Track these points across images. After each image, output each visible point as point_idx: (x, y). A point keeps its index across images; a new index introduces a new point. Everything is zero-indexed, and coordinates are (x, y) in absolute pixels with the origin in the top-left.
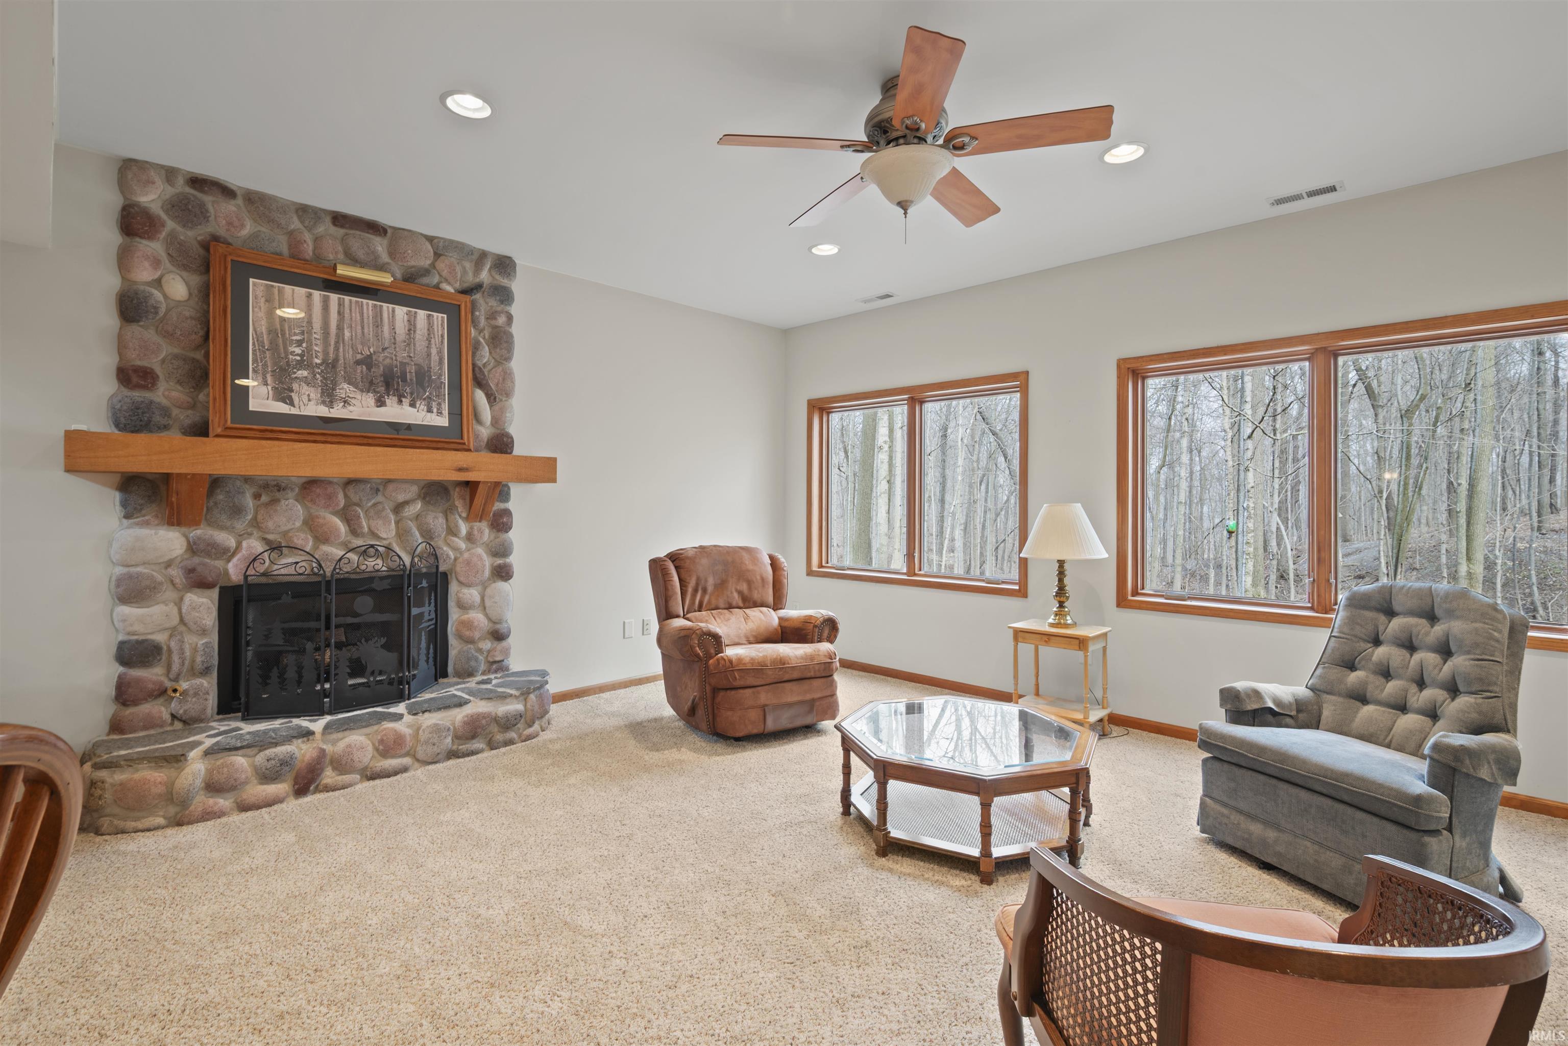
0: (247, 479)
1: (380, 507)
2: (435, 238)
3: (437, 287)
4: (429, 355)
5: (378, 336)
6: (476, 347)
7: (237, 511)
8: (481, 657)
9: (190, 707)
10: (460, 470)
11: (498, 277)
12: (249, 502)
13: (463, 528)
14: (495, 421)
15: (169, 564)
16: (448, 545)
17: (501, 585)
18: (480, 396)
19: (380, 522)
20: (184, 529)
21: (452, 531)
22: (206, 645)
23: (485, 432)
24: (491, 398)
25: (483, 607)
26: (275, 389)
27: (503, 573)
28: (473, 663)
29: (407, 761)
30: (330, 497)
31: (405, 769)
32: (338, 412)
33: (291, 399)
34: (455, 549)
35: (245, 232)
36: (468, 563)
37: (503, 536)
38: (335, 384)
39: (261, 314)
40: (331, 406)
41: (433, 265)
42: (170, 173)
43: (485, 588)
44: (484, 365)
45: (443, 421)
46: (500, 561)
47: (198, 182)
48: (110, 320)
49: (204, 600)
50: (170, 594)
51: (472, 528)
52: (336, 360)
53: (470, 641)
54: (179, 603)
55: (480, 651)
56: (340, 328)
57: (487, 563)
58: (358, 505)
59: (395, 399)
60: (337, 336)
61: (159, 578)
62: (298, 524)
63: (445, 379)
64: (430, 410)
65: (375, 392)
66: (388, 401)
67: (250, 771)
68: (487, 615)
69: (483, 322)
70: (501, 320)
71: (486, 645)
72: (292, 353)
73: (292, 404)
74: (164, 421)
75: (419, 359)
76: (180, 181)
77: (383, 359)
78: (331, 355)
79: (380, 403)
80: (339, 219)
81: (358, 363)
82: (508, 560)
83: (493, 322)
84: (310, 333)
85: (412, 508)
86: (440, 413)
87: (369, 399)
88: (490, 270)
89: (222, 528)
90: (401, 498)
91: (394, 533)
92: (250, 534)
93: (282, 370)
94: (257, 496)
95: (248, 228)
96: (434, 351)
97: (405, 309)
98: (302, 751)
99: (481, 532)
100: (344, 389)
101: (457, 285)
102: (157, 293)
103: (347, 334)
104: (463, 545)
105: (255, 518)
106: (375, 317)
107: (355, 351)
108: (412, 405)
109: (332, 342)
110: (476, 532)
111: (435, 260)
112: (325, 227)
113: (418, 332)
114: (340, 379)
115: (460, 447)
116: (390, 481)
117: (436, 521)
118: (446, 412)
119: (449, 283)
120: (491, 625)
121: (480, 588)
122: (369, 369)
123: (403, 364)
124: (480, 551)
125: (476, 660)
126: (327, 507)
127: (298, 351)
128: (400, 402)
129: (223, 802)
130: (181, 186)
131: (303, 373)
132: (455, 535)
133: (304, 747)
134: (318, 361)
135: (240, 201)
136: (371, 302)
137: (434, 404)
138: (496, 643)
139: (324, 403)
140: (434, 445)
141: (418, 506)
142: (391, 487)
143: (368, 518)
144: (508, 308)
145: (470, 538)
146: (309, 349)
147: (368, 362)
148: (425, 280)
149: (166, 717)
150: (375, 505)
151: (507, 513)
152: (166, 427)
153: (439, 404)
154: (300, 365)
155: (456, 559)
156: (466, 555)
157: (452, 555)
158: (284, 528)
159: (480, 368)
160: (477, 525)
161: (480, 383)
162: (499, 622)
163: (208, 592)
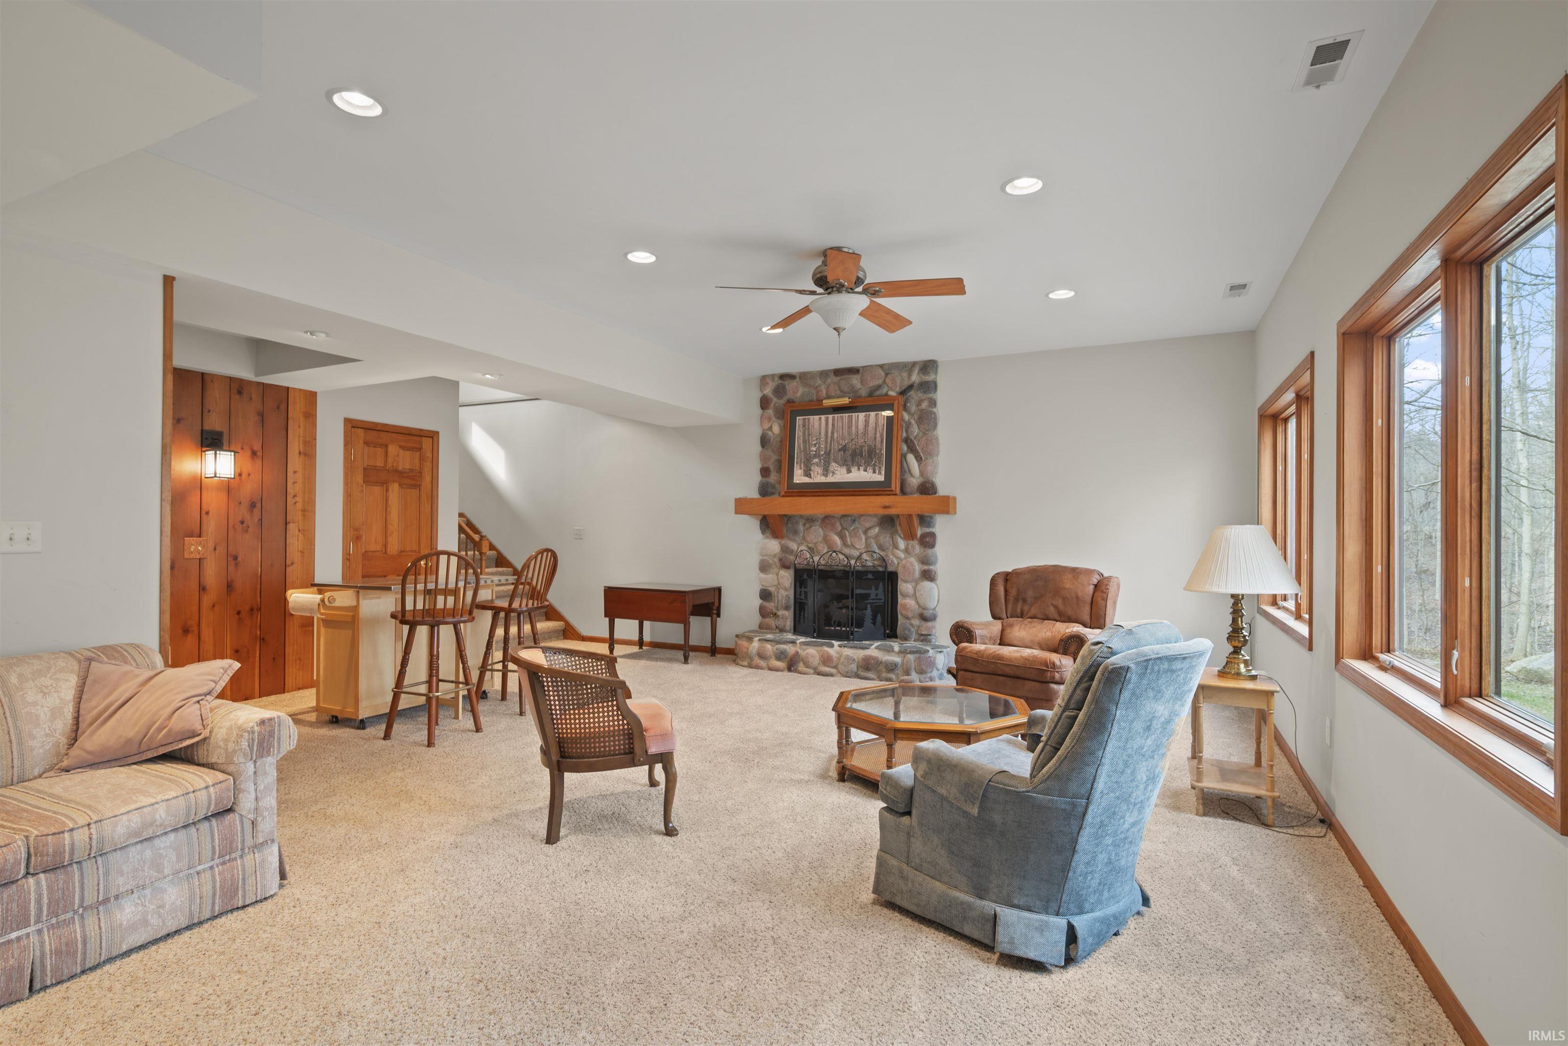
0: (801, 516)
1: (856, 530)
2: (884, 365)
3: (886, 395)
4: (875, 438)
5: (849, 433)
6: (909, 425)
7: (796, 532)
8: (912, 629)
9: (780, 623)
10: (885, 507)
11: (922, 376)
12: (801, 528)
13: (902, 544)
14: (922, 473)
15: (775, 556)
16: (893, 555)
17: (927, 584)
18: (911, 458)
19: (856, 539)
20: (780, 540)
21: (896, 546)
22: (787, 596)
23: (914, 481)
24: (919, 459)
25: (914, 596)
26: (804, 470)
27: (928, 576)
28: (907, 632)
29: (834, 671)
30: (833, 525)
31: (832, 675)
32: (830, 479)
33: (810, 474)
34: (897, 558)
35: (799, 394)
36: (904, 567)
37: (930, 551)
38: (829, 464)
39: (801, 434)
40: (826, 475)
41: (884, 382)
42: (773, 376)
43: (917, 584)
44: (915, 438)
45: (880, 478)
46: (926, 567)
47: (783, 377)
48: (759, 448)
49: (786, 574)
50: (776, 570)
51: (908, 544)
52: (830, 450)
53: (907, 618)
54: (777, 575)
55: (912, 625)
56: (833, 433)
57: (917, 568)
58: (846, 529)
59: (856, 468)
60: (831, 437)
61: (771, 562)
62: (820, 539)
63: (884, 452)
64: (874, 472)
65: (847, 465)
66: (853, 470)
67: (772, 653)
68: (918, 603)
69: (913, 409)
70: (924, 405)
71: (916, 622)
72: (812, 451)
73: (811, 477)
74: (772, 491)
75: (870, 442)
76: (776, 379)
77: (851, 446)
78: (828, 449)
79: (849, 471)
80: (838, 372)
81: (840, 450)
82: (931, 567)
83: (920, 407)
84: (820, 439)
85: (872, 531)
86: (880, 473)
87: (844, 470)
88: (918, 374)
89: (792, 540)
90: (867, 525)
91: (864, 546)
92: (802, 544)
93: (808, 460)
94: (804, 525)
95: (801, 391)
96: (878, 436)
97: (864, 414)
98: (790, 649)
99: (913, 547)
100: (834, 466)
101: (898, 389)
102: (770, 433)
103: (835, 435)
104: (902, 555)
105: (803, 536)
106: (848, 422)
107: (839, 444)
108: (865, 470)
109: (829, 440)
110: (910, 547)
111: (886, 377)
112: (832, 379)
113: (870, 426)
114: (831, 461)
115: (891, 493)
116: (862, 515)
117: (886, 539)
118: (883, 472)
119: (893, 390)
120: (920, 609)
121: (914, 584)
122: (844, 453)
123: (861, 447)
124: (912, 559)
125: (909, 630)
126: (832, 530)
127: (814, 449)
128: (859, 469)
129: (762, 663)
130: (777, 381)
131: (816, 460)
132: (897, 549)
133: (792, 648)
134: (822, 453)
135: (798, 379)
136: (847, 415)
137: (877, 468)
138: (923, 622)
139: (824, 475)
140: (875, 493)
141: (877, 530)
142: (862, 519)
143: (851, 536)
144: (931, 395)
145: (907, 551)
146: (819, 447)
147: (844, 449)
148: (878, 393)
149: (774, 626)
150: (854, 529)
151: (933, 535)
152: (773, 494)
153: (880, 468)
154: (815, 456)
155: (898, 564)
156: (904, 562)
157: (896, 561)
158: (815, 541)
159: (911, 440)
160: (911, 542)
161: (912, 449)
162: (925, 609)
163: (788, 571)
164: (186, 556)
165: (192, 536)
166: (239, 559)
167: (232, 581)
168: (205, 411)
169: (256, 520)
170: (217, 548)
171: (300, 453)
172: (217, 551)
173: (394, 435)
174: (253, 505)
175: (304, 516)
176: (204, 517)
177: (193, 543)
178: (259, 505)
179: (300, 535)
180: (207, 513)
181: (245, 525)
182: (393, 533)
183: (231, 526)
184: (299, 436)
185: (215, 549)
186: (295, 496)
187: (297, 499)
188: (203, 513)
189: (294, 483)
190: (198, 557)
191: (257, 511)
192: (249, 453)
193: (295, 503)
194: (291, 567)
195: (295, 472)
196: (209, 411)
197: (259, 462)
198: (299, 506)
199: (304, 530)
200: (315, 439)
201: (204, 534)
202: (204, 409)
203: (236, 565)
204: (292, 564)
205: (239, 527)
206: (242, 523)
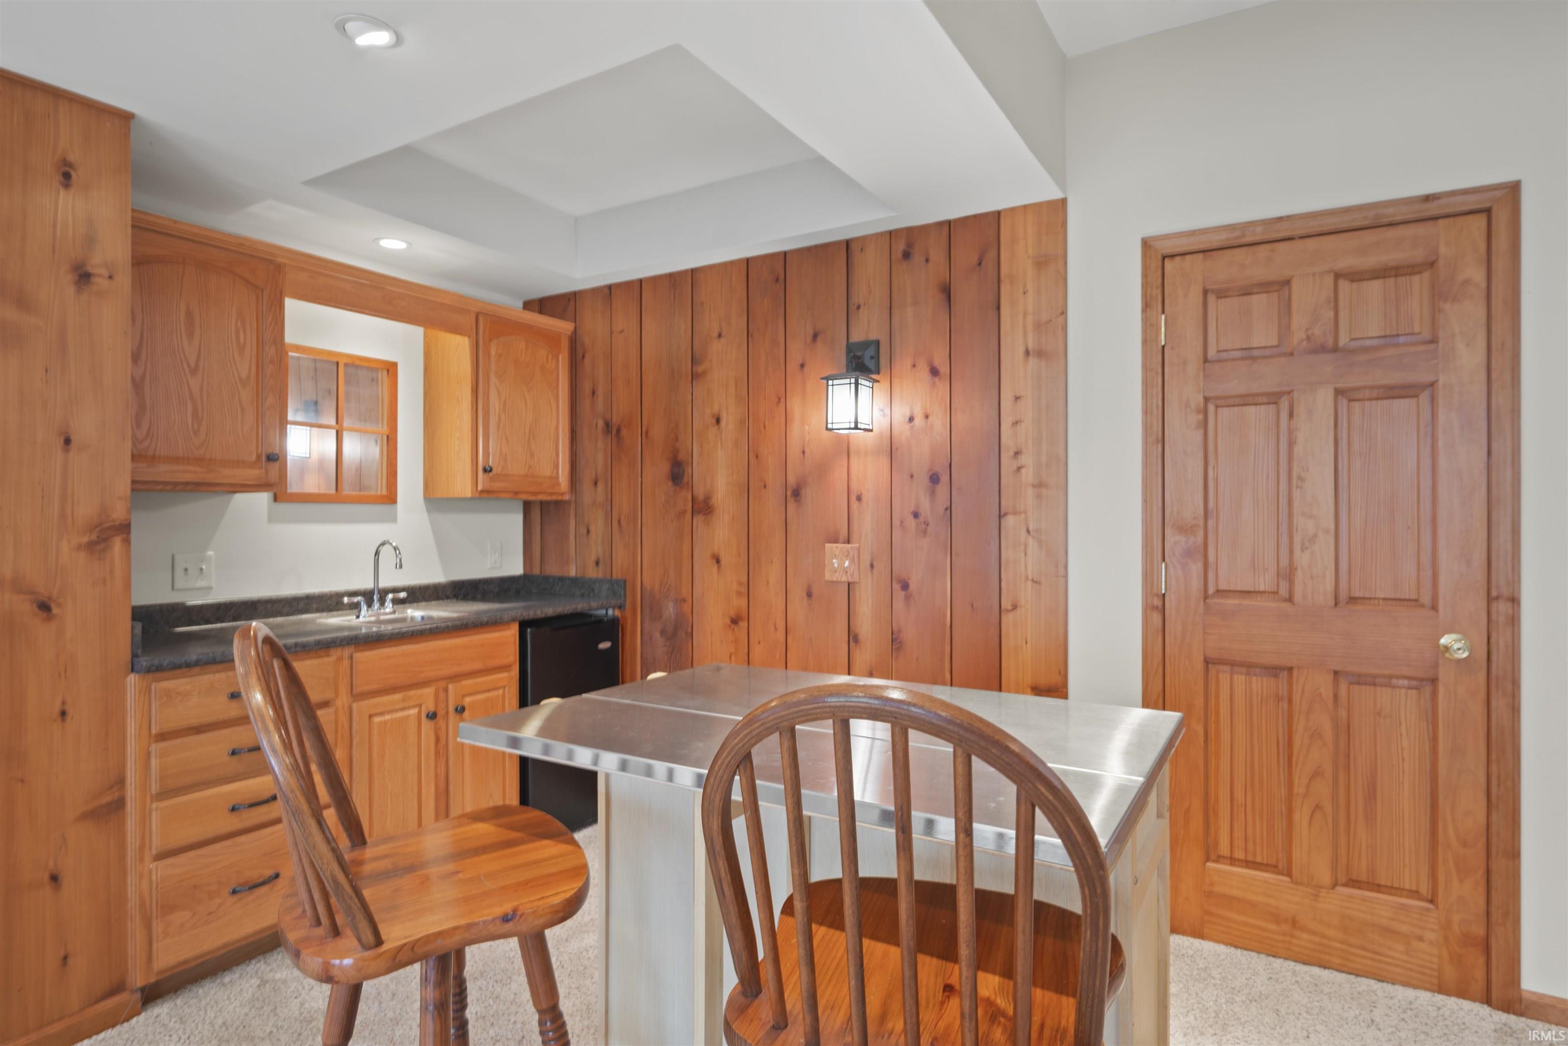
164: (828, 576)
165: (836, 541)
166: (913, 586)
167: (900, 631)
168: (853, 308)
169: (941, 509)
170: (875, 564)
171: (1027, 353)
172: (875, 570)
173: (1311, 244)
174: (934, 479)
175: (1039, 497)
176: (855, 505)
177: (837, 552)
178: (945, 478)
179: (1031, 541)
180: (859, 498)
181: (921, 519)
182: (1313, 539)
183: (896, 522)
184: (1025, 315)
185: (872, 566)
186: (1017, 453)
187: (1024, 459)
188: (853, 499)
189: (1016, 423)
190: (844, 579)
191: (942, 490)
192: (923, 372)
193: (1019, 469)
194: (1011, 616)
195: (1017, 398)
196: (859, 307)
197: (943, 387)
198: (1028, 475)
199: (1038, 530)
200: (1064, 313)
201: (855, 537)
202: (851, 305)
203: (908, 598)
204: (1015, 607)
205: (911, 523)
206: (916, 515)
